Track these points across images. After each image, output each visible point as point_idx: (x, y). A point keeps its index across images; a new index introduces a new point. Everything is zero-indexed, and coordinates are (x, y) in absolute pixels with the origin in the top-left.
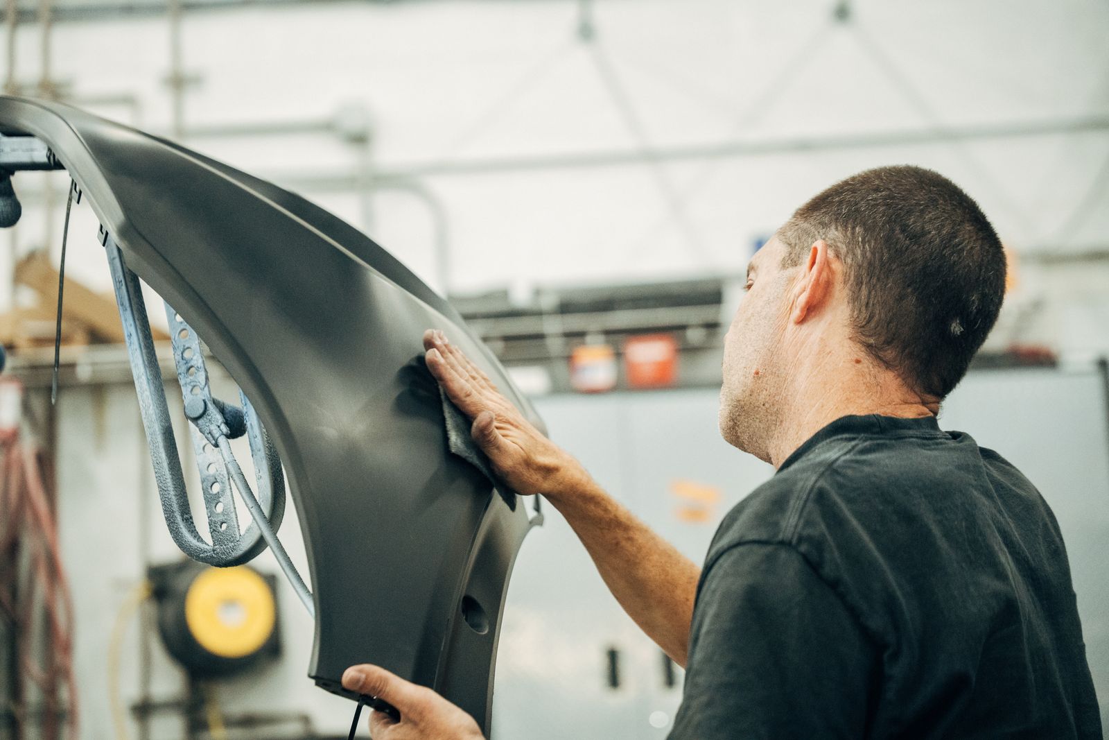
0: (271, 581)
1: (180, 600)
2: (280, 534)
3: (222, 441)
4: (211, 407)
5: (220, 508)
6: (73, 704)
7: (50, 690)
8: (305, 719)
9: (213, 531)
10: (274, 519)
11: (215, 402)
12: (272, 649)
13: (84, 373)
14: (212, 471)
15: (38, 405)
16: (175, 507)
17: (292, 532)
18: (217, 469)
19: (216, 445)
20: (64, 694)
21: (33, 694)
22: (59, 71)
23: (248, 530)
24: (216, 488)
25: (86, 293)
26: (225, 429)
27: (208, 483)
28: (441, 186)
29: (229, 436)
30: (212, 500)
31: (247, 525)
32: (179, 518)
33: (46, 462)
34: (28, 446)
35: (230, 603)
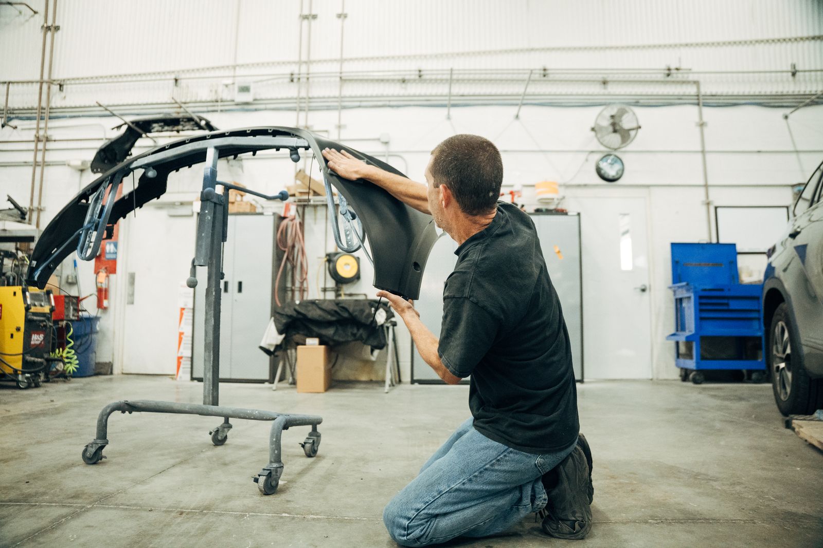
0: (358, 259)
1: (335, 263)
2: (364, 244)
3: (350, 220)
4: (348, 212)
5: (349, 238)
6: (307, 288)
7: (302, 283)
8: (365, 295)
9: (347, 243)
10: (363, 241)
11: (349, 210)
12: (357, 277)
13: (312, 203)
14: (347, 228)
15: (300, 210)
16: (337, 237)
17: (367, 243)
18: (349, 227)
19: (349, 222)
20: (305, 285)
21: (297, 284)
22: (309, 124)
23: (356, 244)
24: (348, 233)
25: (316, 182)
26: (351, 218)
27: (346, 231)
28: (405, 156)
29: (352, 220)
30: (347, 236)
31: (356, 242)
32: (338, 240)
33: (302, 225)
34: (298, 220)
35: (347, 264)
